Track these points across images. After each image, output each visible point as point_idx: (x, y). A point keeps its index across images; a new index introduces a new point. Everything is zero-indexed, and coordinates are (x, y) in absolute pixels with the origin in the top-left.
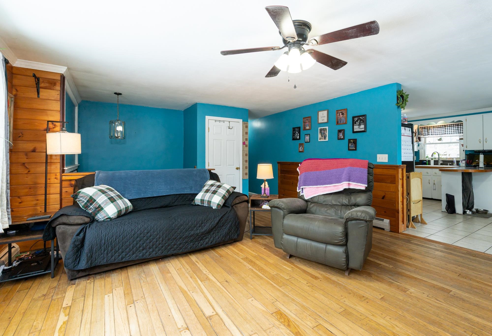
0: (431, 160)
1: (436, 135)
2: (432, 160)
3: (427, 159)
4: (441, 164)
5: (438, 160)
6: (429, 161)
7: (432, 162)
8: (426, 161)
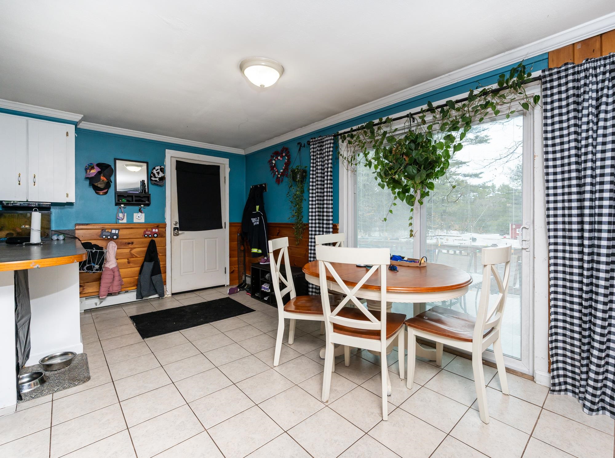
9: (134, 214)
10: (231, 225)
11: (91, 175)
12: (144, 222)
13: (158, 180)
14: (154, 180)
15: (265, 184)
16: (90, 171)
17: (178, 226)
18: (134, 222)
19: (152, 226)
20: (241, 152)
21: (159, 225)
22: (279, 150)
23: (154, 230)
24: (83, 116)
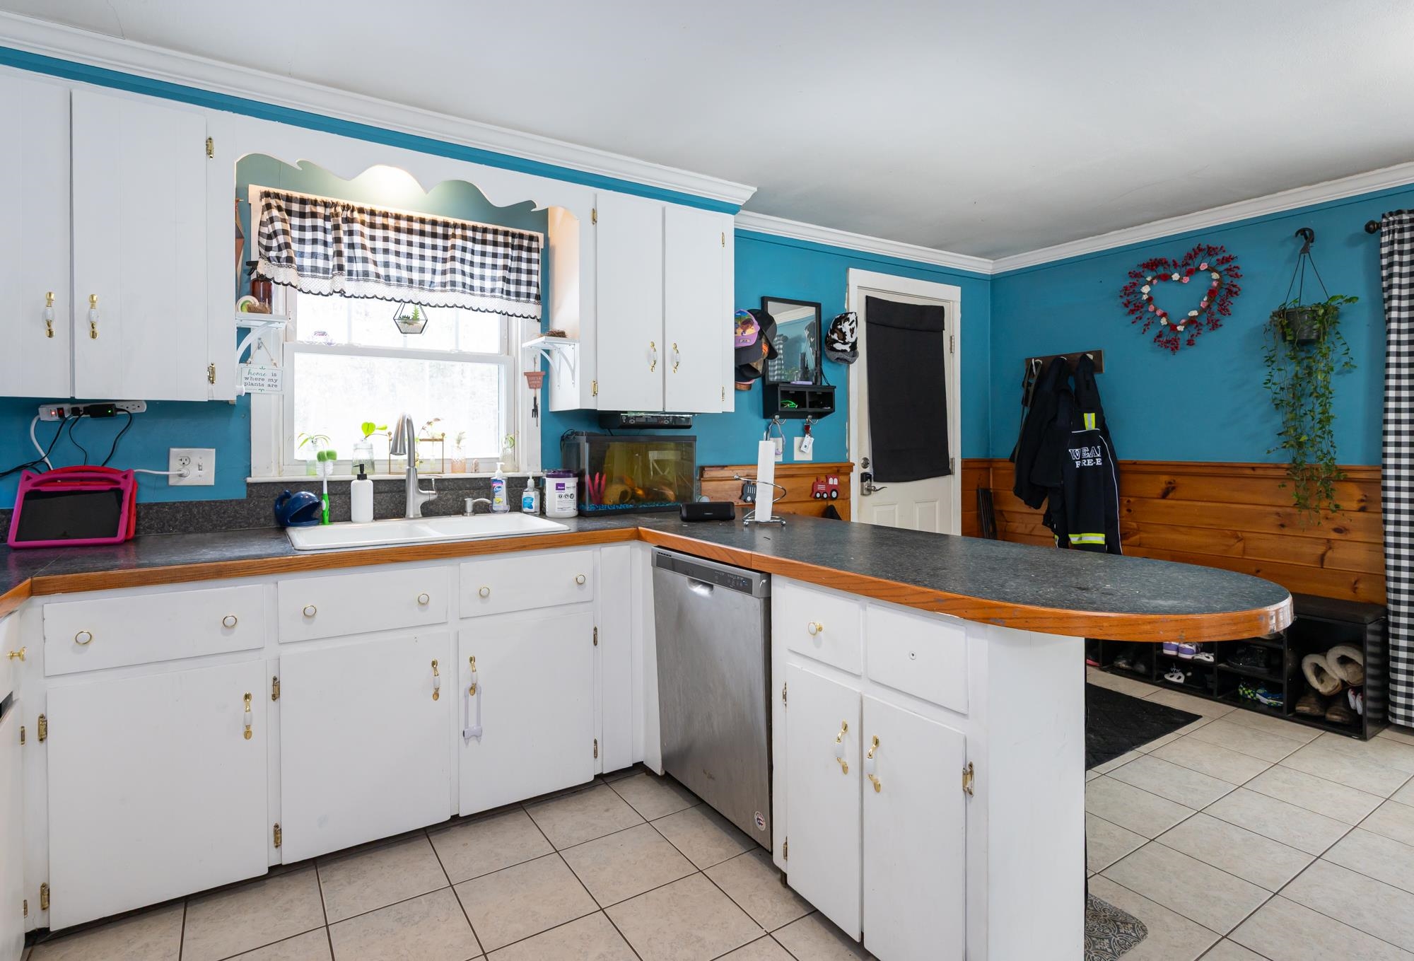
0: (355, 482)
1: (393, 282)
2: (362, 477)
3: (327, 473)
4: (428, 511)
5: (404, 477)
6: (341, 490)
7: (363, 498)
8: (315, 486)
9: (795, 438)
10: (965, 463)
11: (748, 341)
12: (811, 459)
13: (849, 350)
14: (840, 349)
15: (1098, 354)
16: (744, 332)
17: (869, 470)
18: (795, 459)
19: (829, 471)
20: (985, 267)
21: (841, 467)
22: (1177, 254)
23: (831, 481)
24: (755, 189)
